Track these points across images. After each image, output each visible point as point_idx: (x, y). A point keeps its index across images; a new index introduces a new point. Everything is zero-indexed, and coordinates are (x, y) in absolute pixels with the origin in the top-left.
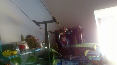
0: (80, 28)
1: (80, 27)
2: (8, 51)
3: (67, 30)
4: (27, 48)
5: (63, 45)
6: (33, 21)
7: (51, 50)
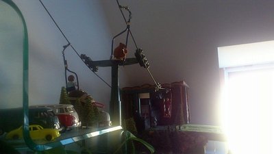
0: (184, 87)
1: (184, 83)
2: (37, 126)
3: (159, 87)
4: (77, 123)
5: (147, 125)
6: (83, 57)
7: (129, 136)
